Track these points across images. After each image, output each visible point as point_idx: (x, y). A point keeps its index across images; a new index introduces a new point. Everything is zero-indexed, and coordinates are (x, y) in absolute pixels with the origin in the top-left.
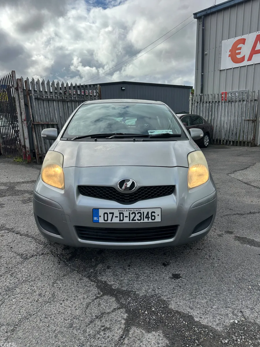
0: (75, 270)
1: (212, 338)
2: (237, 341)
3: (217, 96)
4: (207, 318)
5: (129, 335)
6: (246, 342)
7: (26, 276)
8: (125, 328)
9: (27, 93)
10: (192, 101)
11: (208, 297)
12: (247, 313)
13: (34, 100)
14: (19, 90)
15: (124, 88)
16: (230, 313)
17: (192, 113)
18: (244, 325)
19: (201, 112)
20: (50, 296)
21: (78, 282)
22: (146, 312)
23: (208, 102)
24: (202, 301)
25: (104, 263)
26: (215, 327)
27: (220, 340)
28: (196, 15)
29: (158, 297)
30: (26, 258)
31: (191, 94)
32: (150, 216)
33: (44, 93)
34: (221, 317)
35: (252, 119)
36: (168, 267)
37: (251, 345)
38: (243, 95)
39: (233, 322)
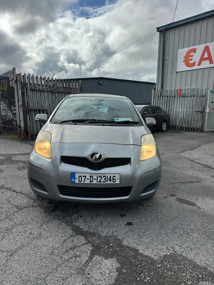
0: (56, 218)
1: (150, 263)
2: (167, 265)
3: (173, 92)
4: (148, 251)
5: (93, 261)
6: (173, 266)
7: (20, 221)
8: (90, 256)
9: (24, 85)
10: (154, 95)
11: (151, 238)
12: (177, 248)
13: (29, 91)
14: (18, 83)
15: (101, 83)
16: (164, 248)
17: (153, 105)
18: (173, 256)
19: (161, 104)
20: (38, 234)
21: (58, 226)
22: (106, 247)
23: (166, 97)
24: (146, 240)
25: (77, 213)
26: (153, 257)
27: (156, 265)
28: (159, 29)
29: (116, 237)
30: (21, 209)
31: (153, 90)
32: (112, 179)
33: (37, 85)
34: (158, 250)
35: (200, 111)
36: (125, 217)
37: (176, 268)
38: (193, 92)
39: (166, 254)
